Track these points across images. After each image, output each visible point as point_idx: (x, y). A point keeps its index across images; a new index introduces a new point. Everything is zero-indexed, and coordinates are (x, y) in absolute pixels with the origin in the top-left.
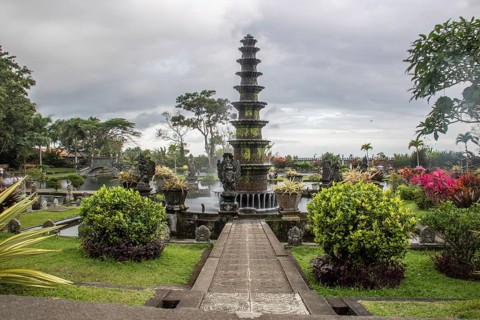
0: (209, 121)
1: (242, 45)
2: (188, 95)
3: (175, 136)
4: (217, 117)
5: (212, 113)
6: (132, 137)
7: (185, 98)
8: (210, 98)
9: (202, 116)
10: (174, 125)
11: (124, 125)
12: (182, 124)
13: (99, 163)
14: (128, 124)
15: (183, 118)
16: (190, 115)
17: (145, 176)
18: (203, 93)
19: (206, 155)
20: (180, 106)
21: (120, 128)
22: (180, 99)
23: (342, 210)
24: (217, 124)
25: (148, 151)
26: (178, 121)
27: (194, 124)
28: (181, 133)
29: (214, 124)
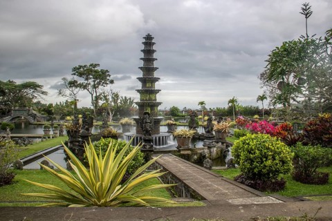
0: (94, 85)
1: (144, 41)
2: (81, 67)
3: (71, 95)
4: (100, 82)
5: (97, 79)
6: (41, 95)
7: (79, 69)
8: (96, 69)
9: (90, 81)
10: (70, 87)
11: (34, 86)
12: (76, 87)
13: (18, 114)
14: (39, 86)
15: (76, 82)
16: (81, 80)
17: (87, 127)
18: (91, 65)
19: (92, 108)
20: (75, 74)
21: (32, 88)
22: (75, 69)
23: (258, 150)
24: (100, 87)
25: (51, 105)
26: (73, 84)
27: (85, 87)
28: (75, 92)
29: (98, 87)
